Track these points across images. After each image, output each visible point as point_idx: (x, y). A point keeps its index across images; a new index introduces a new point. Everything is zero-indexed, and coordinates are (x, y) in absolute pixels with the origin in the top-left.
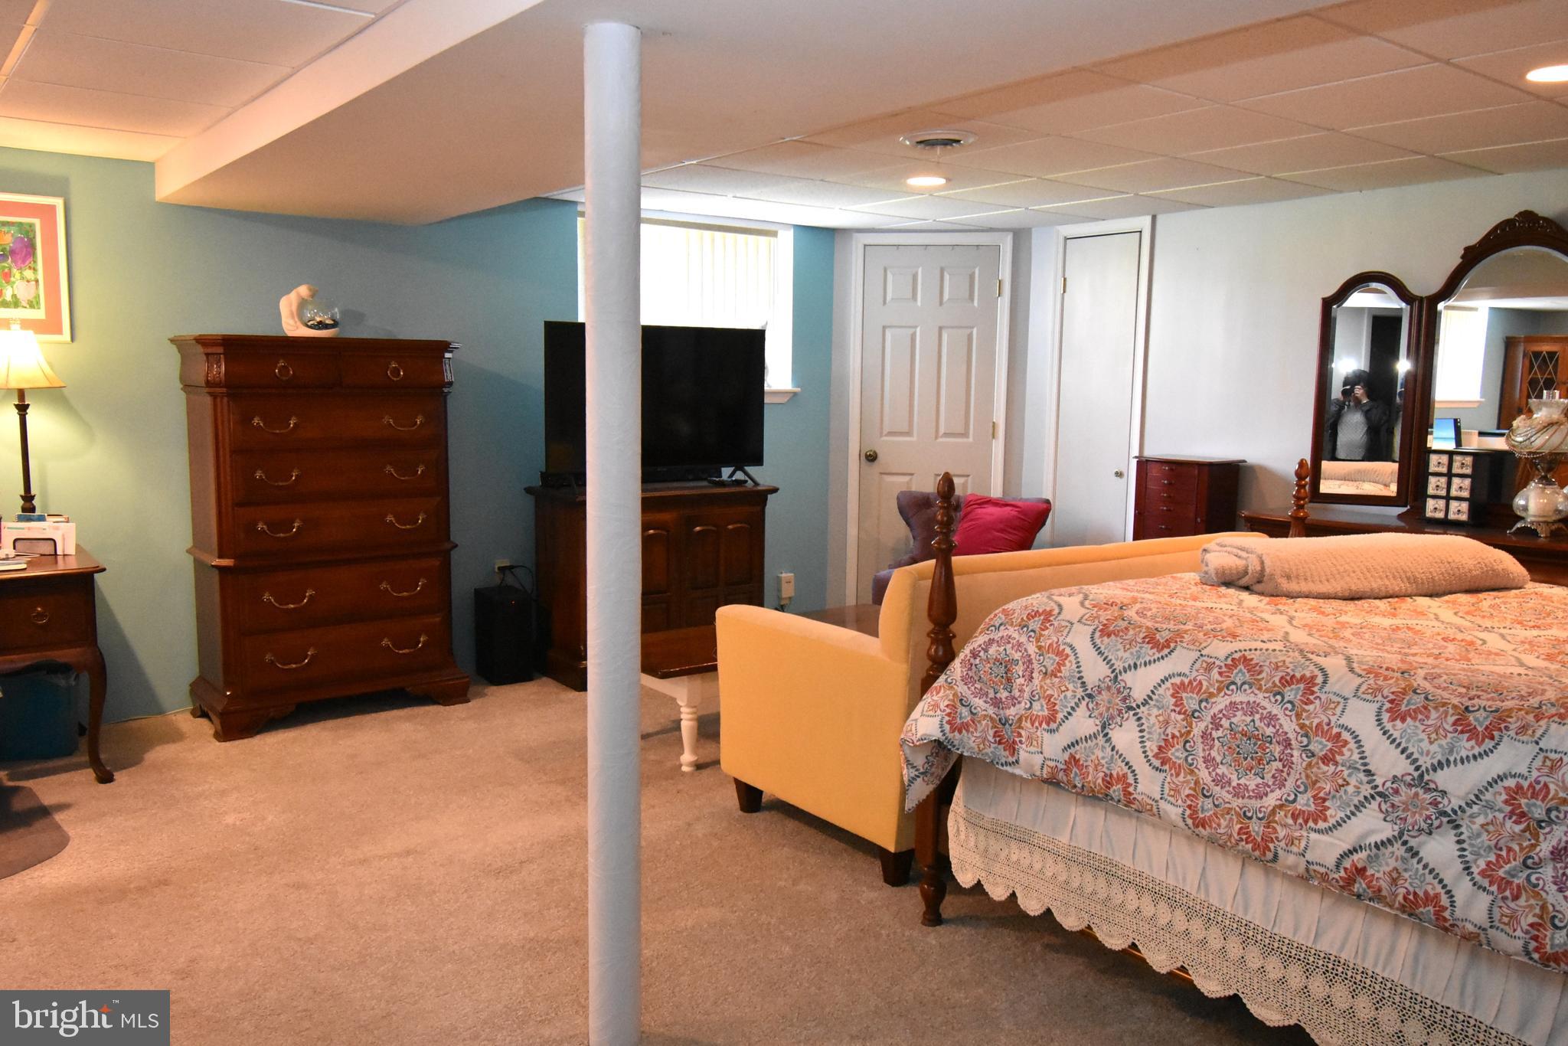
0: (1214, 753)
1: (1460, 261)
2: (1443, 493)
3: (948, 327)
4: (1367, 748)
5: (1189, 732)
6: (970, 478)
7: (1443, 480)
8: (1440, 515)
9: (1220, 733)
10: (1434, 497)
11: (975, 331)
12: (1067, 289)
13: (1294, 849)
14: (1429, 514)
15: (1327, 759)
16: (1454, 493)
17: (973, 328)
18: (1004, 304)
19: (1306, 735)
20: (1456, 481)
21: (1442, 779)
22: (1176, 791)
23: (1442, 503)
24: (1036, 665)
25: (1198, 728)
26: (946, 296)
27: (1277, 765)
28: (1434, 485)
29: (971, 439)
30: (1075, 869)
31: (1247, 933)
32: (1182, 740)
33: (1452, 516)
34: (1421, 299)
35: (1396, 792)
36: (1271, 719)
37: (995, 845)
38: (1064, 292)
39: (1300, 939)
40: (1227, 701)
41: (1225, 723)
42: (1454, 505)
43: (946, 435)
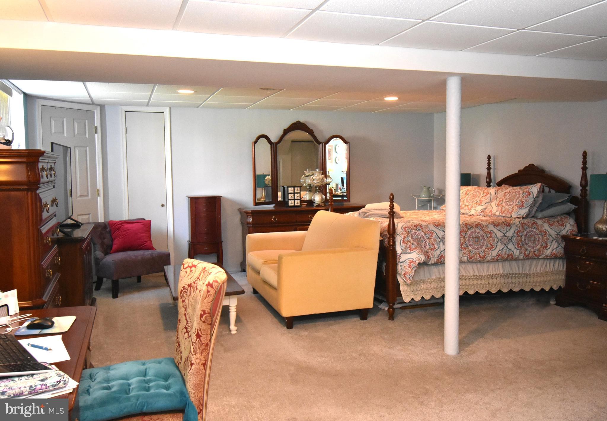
0: (471, 243)
1: (283, 133)
2: (293, 198)
3: (78, 147)
4: (496, 233)
5: (465, 241)
6: (91, 215)
7: (293, 195)
8: (293, 205)
9: (471, 239)
10: (291, 200)
11: (88, 148)
12: (128, 132)
13: (489, 255)
14: (290, 205)
15: (490, 237)
16: (296, 198)
17: (86, 147)
18: (98, 138)
19: (486, 234)
20: (296, 194)
21: (507, 234)
22: (465, 253)
23: (293, 201)
24: (425, 238)
25: (467, 240)
26: (76, 132)
27: (483, 241)
28: (291, 196)
29: (90, 197)
30: (438, 283)
31: (477, 278)
32: (464, 243)
33: (296, 205)
34: (274, 143)
35: (502, 239)
36: (479, 233)
37: (415, 288)
38: (127, 133)
39: (485, 274)
40: (470, 232)
41: (471, 236)
42: (296, 201)
43: (81, 196)
